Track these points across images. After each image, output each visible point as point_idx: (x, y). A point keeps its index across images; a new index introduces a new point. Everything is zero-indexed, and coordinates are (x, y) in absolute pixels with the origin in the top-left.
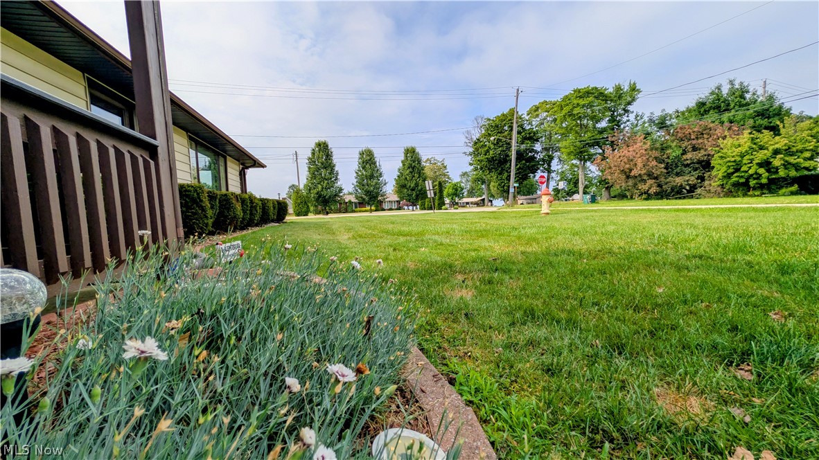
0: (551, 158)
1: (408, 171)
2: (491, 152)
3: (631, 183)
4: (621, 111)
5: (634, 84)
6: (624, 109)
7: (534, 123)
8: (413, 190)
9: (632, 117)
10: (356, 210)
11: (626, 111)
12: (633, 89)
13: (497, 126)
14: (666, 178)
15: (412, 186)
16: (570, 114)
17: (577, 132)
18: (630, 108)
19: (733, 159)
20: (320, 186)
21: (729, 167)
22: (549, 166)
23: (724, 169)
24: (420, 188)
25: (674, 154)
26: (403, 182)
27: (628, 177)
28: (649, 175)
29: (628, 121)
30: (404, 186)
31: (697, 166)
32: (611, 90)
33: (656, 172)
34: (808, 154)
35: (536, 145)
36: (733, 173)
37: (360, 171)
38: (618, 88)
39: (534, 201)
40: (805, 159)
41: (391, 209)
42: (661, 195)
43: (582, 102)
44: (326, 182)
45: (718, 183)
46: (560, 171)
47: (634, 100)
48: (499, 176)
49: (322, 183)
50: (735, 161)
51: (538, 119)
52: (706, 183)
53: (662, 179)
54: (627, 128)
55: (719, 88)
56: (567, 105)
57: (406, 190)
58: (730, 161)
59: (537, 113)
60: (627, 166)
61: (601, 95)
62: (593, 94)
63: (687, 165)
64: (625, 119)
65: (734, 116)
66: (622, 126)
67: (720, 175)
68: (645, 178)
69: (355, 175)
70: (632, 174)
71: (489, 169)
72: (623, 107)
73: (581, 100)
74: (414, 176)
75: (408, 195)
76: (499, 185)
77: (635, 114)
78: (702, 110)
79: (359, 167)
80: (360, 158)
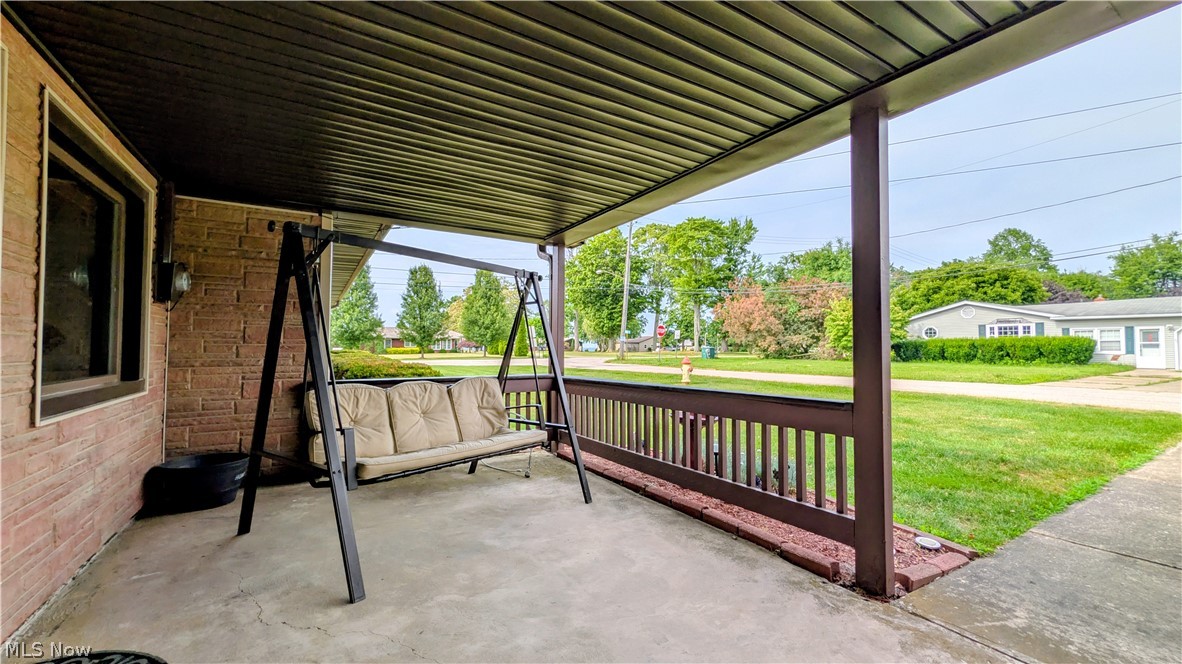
0: (661, 295)
1: (481, 302)
2: (588, 282)
3: (751, 337)
4: (737, 250)
5: (751, 221)
6: (741, 248)
7: (640, 249)
8: (487, 328)
9: (749, 258)
10: (388, 350)
11: (743, 250)
12: (750, 226)
13: (597, 249)
14: (784, 336)
15: (486, 322)
16: (685, 247)
17: (692, 269)
18: (747, 247)
19: (842, 323)
20: (347, 317)
21: (839, 330)
22: (658, 305)
23: (835, 331)
24: (497, 326)
25: (791, 310)
26: (474, 316)
27: (748, 331)
28: (768, 331)
29: (745, 261)
30: (474, 322)
31: (811, 324)
32: (727, 224)
33: (774, 329)
34: (898, 325)
35: (643, 277)
36: (843, 337)
37: (410, 297)
38: (734, 223)
39: (636, 346)
40: (896, 328)
41: (442, 351)
42: (780, 354)
43: (697, 234)
44: (357, 310)
45: (830, 345)
46: (669, 310)
47: (751, 238)
48: (598, 314)
49: (351, 312)
50: (843, 325)
51: (646, 245)
52: (821, 343)
53: (780, 337)
54: (744, 269)
55: (830, 245)
56: (681, 236)
57: (477, 328)
58: (839, 325)
59: (644, 238)
60: (747, 319)
61: (716, 229)
62: (708, 227)
63: (802, 323)
64: (742, 259)
65: (842, 275)
66: (739, 267)
67: (832, 338)
68: (765, 333)
69: (402, 301)
70: (752, 328)
71: (584, 302)
72: (739, 245)
73: (697, 232)
74: (489, 309)
75: (481, 335)
76: (597, 324)
77: (752, 254)
78: (816, 265)
79: (409, 291)
80: (410, 279)
